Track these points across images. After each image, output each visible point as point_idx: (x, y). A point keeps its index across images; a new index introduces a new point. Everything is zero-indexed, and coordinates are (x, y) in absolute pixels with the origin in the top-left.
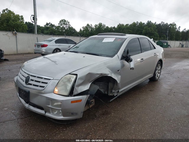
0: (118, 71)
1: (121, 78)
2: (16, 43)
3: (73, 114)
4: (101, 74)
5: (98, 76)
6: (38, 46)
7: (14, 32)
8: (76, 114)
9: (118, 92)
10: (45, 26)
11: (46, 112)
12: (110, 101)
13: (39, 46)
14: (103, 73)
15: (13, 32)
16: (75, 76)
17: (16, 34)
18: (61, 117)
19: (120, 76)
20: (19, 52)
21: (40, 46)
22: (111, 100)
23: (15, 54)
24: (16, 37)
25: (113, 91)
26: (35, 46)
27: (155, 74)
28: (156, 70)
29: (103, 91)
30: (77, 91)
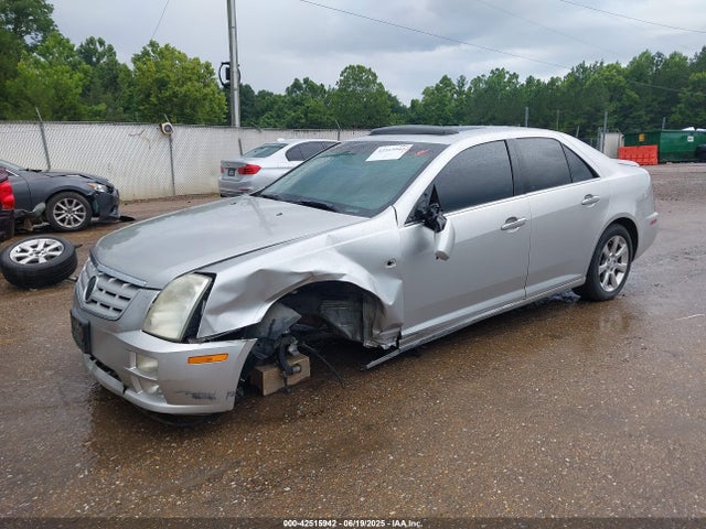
0: (389, 263)
1: (404, 288)
2: (169, 159)
3: (200, 398)
4: (311, 274)
5: (298, 280)
6: (230, 169)
7: (163, 125)
8: (210, 398)
9: (400, 337)
10: (290, 91)
11: (126, 388)
12: (368, 366)
13: (234, 170)
14: (316, 272)
15: (161, 126)
16: (206, 281)
17: (169, 130)
18: (163, 406)
19: (396, 284)
20: (180, 192)
21: (236, 172)
22: (373, 363)
23: (165, 199)
24: (171, 141)
25: (376, 332)
26: (222, 171)
27: (593, 275)
28: (598, 258)
29: (348, 333)
30: (210, 327)
